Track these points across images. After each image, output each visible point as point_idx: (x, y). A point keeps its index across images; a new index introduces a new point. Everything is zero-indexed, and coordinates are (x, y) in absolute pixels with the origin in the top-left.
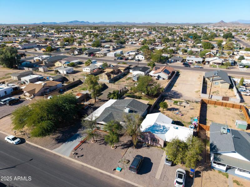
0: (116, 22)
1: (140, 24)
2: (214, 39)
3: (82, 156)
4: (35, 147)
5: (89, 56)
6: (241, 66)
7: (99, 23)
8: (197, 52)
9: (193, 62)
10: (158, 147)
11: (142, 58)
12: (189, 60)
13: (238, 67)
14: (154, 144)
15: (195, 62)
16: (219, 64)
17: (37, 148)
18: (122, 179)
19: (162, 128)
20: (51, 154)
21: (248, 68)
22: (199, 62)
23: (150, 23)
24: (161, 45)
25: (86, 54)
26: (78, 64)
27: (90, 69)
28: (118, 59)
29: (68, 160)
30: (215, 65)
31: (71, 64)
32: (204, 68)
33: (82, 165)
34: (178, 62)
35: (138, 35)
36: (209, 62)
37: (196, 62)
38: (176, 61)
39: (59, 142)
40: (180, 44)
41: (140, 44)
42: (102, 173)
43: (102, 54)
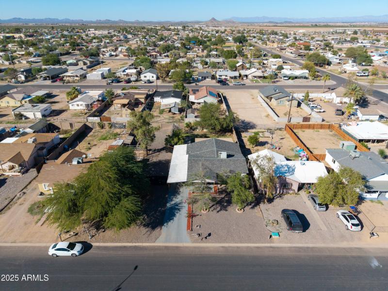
0: (46, 19)
1: (92, 22)
2: (225, 44)
3: (210, 235)
4: (121, 247)
5: (53, 82)
6: (285, 78)
7: (10, 21)
8: (218, 63)
9: (226, 77)
10: (291, 194)
11: (153, 77)
12: (221, 76)
13: (282, 80)
14: (285, 191)
15: (230, 77)
16: (260, 77)
17: (125, 247)
18: (289, 245)
19: (286, 169)
20: (159, 248)
21: (293, 79)
22: (235, 77)
23: (109, 20)
24: (160, 55)
25: (45, 79)
26: (46, 97)
27: (84, 104)
28: (112, 82)
29: (195, 247)
30: (256, 79)
31: (38, 100)
32: (246, 85)
33: (222, 247)
34: (207, 80)
35: (108, 41)
36: (246, 76)
37: (232, 78)
38: (205, 79)
39: (153, 228)
40: (188, 54)
41: (125, 56)
42: (258, 248)
43: (77, 76)
